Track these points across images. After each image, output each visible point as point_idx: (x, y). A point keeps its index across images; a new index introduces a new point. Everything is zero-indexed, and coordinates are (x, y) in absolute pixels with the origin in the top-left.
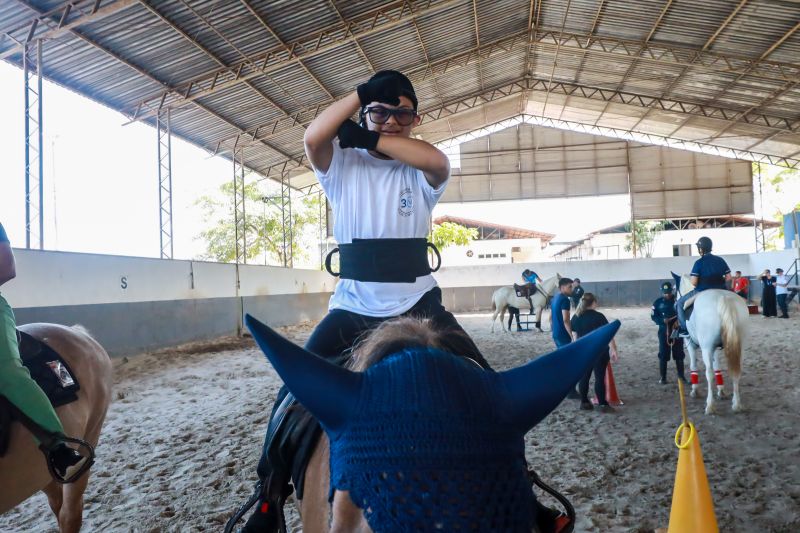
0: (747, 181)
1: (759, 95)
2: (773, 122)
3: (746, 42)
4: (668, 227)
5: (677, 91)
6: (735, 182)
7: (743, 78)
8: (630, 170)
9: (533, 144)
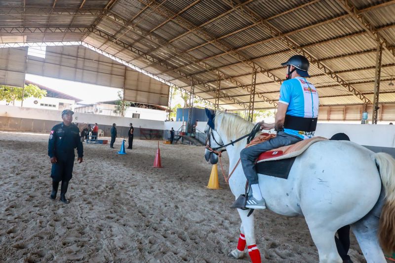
0: (167, 93)
1: (181, 63)
2: (182, 74)
3: (183, 45)
4: (132, 105)
5: (153, 53)
6: (163, 93)
7: (178, 56)
8: (125, 79)
9: (84, 56)
